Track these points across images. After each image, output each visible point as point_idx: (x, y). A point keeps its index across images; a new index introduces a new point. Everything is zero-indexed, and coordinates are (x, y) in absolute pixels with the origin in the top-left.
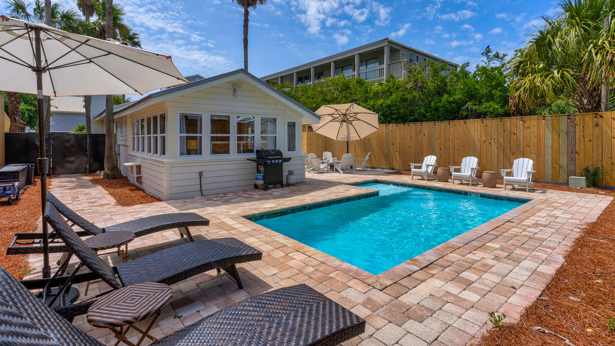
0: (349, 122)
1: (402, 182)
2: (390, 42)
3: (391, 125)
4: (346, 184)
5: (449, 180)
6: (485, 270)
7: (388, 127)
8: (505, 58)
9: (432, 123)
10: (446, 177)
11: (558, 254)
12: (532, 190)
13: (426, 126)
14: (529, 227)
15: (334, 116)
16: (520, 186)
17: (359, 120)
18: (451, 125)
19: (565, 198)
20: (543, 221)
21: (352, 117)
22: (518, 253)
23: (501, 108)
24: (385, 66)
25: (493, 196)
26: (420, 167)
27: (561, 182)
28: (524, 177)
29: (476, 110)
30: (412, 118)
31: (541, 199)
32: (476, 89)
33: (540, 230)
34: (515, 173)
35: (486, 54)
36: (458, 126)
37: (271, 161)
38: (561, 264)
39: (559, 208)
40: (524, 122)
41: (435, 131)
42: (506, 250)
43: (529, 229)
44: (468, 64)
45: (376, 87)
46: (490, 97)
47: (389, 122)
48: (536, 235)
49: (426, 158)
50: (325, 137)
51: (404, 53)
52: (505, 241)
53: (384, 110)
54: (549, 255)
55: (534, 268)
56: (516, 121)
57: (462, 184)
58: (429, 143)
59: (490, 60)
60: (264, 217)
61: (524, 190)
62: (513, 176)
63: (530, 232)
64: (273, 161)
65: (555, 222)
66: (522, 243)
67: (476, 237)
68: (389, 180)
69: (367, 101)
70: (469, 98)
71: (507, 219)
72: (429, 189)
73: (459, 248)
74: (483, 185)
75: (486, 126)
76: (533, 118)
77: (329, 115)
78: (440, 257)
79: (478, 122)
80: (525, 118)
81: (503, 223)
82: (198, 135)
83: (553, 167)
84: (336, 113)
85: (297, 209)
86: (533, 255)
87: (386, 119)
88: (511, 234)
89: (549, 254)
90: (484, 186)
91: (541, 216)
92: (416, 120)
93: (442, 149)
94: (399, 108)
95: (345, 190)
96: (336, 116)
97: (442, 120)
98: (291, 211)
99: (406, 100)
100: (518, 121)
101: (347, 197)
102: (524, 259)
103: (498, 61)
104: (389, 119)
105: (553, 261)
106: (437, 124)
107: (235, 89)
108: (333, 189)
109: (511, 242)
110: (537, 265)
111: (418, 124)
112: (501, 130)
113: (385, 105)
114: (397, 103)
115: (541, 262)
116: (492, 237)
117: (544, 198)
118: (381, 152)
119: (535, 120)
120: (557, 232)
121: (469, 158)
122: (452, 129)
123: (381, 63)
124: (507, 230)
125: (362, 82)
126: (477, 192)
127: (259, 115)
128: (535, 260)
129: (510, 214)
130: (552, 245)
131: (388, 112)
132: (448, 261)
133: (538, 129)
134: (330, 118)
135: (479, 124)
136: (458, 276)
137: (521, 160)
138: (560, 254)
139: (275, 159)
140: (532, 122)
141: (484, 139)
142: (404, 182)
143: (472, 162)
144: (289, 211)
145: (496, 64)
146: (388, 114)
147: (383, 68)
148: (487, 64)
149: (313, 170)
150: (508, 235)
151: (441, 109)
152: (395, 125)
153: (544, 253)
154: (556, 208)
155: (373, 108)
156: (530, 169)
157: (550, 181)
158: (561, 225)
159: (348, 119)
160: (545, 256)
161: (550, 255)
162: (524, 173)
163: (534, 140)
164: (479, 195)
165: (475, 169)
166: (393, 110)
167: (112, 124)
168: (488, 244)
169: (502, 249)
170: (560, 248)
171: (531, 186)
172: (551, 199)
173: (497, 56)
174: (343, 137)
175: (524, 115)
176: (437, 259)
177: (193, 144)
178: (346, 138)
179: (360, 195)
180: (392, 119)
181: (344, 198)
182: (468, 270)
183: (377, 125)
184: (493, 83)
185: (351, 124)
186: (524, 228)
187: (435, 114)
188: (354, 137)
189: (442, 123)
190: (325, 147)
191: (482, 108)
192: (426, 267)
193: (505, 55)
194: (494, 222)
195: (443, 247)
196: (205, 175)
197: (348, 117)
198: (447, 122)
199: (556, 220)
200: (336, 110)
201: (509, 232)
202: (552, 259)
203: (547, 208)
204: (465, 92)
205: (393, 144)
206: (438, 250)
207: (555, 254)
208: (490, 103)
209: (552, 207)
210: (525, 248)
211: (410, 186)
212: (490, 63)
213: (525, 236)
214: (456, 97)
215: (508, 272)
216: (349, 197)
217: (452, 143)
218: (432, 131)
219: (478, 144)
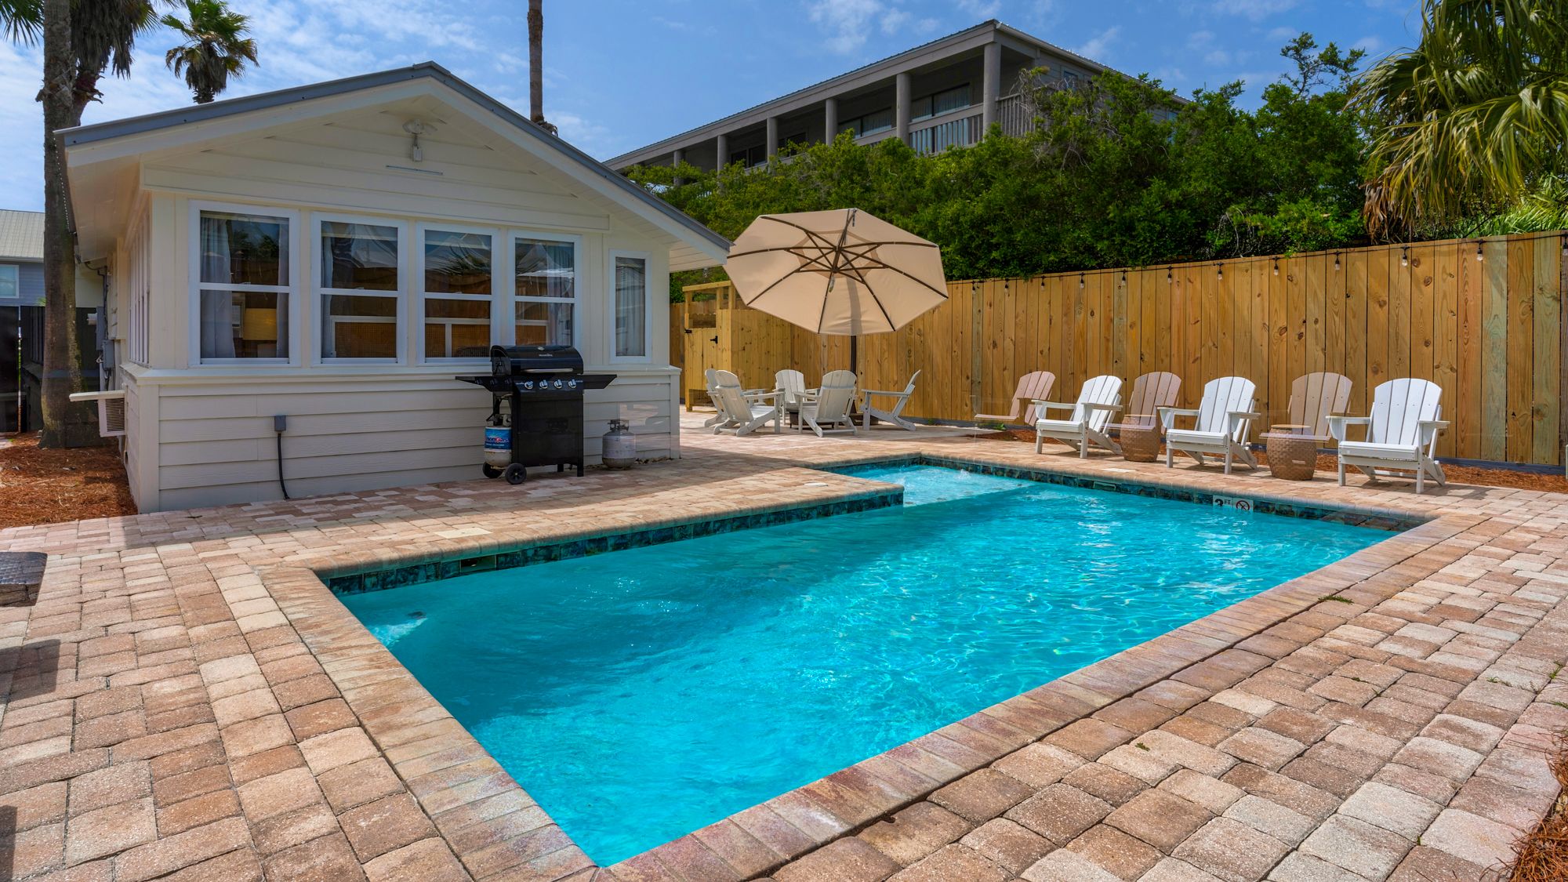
0: (853, 273)
1: (998, 461)
2: (1002, 33)
3: (989, 283)
4: (807, 466)
5: (1160, 457)
6: (1164, 839)
7: (980, 291)
8: (1355, 66)
9: (1115, 275)
10: (1149, 447)
11: (1531, 749)
12: (1435, 489)
13: (1096, 284)
14: (1410, 620)
15: (806, 252)
16: (1394, 471)
17: (885, 266)
18: (1176, 278)
19: (1552, 513)
20: (1467, 598)
21: (862, 256)
22: (1347, 741)
23: (1338, 221)
24: (985, 108)
25: (1299, 505)
26: (1067, 415)
27: (1535, 462)
28: (1407, 442)
29: (1257, 228)
30: (1052, 258)
31: (1467, 518)
32: (1258, 162)
33: (1451, 634)
34: (1378, 429)
35: (1297, 51)
36: (1199, 280)
37: (536, 385)
38: (1543, 805)
39: (1532, 546)
40: (1412, 262)
41: (1124, 300)
42: (1296, 729)
43: (1409, 631)
44: (1236, 89)
45: (943, 167)
46: (1301, 185)
47: (984, 275)
48: (1436, 658)
49: (1087, 385)
50: (792, 325)
51: (1047, 68)
52: (1301, 682)
53: (966, 236)
54: (1488, 753)
55: (1411, 826)
56: (1389, 259)
57: (1201, 467)
58: (1108, 340)
59: (1307, 70)
60: (422, 573)
61: (1409, 487)
62: (1371, 441)
63: (1411, 642)
64: (543, 384)
65: (1516, 603)
66: (1370, 695)
67: (1178, 665)
68: (958, 456)
69: (914, 210)
70: (1236, 191)
71: (1328, 589)
72: (1087, 483)
73: (1089, 715)
74: (1269, 473)
75: (1290, 278)
76: (1445, 249)
77: (788, 249)
78: (982, 761)
79: (1261, 268)
80: (1417, 248)
81: (1305, 605)
82: (279, 289)
83: (1510, 411)
84: (810, 243)
85: (567, 546)
86: (1412, 754)
87: (972, 266)
88: (1333, 650)
89: (1485, 747)
90: (1275, 476)
91: (1462, 578)
92: (1064, 266)
93: (1146, 358)
94: (1011, 228)
95: (785, 486)
96: (813, 254)
97: (1145, 264)
98: (542, 552)
99: (1033, 202)
100: (1394, 260)
101: (776, 507)
102: (1369, 778)
103: (1335, 73)
104: (981, 264)
105: (1503, 788)
106: (1133, 275)
107: (415, 137)
108: (750, 482)
109: (1326, 687)
110: (1427, 811)
111: (1072, 279)
112: (1337, 293)
113: (968, 218)
114: (1006, 213)
115: (1449, 792)
116: (1251, 662)
117: (1478, 512)
118: (958, 372)
119: (1449, 254)
120: (1524, 644)
121: (1225, 381)
122: (1177, 292)
123: (977, 99)
124: (1315, 633)
125: (901, 149)
126: (1243, 493)
127: (508, 228)
128: (1422, 781)
129: (1344, 570)
130: (1502, 702)
131: (978, 241)
132: (1007, 783)
133: (1463, 283)
134: (794, 262)
135: (1266, 272)
136: (1018, 874)
137: (1400, 383)
138: (1538, 749)
139: (550, 377)
140: (1441, 261)
141: (1283, 323)
142: (1008, 462)
143: (1235, 395)
144: (530, 553)
145: (1326, 83)
146: (978, 247)
147: (981, 115)
148: (1300, 86)
149: (731, 425)
150: (1322, 656)
151: (1139, 226)
152: (1000, 284)
153: (1465, 745)
154: (1518, 549)
155: (930, 232)
156: (1429, 414)
157: (1501, 459)
158: (1539, 614)
159: (849, 262)
160: (1469, 759)
161: (1493, 757)
162: (1411, 426)
163: (1446, 323)
164: (1251, 503)
165: (1242, 415)
166: (993, 236)
167: (65, 269)
168: (1227, 698)
169: (1275, 725)
170: (1538, 719)
171: (1434, 474)
172: (1501, 515)
173: (1331, 59)
174: (837, 323)
175: (1414, 240)
176: (957, 769)
177: (262, 322)
178: (849, 327)
179: (828, 499)
180: (993, 263)
181: (764, 508)
182: (1082, 840)
183: (941, 284)
184: (1312, 140)
185: (863, 282)
186: (1388, 623)
187: (1123, 243)
188: (873, 322)
189: (1145, 273)
190: (792, 358)
191: (1275, 224)
192: (887, 817)
193: (1356, 55)
194: (1274, 602)
195: (1017, 709)
196: (294, 427)
197: (850, 257)
198: (1162, 271)
199: (1519, 594)
200: (807, 232)
201: (1328, 642)
202: (1498, 775)
203: (1486, 548)
204: (1222, 173)
205: (995, 345)
206: (990, 724)
207: (1512, 750)
208: (1300, 206)
209: (1506, 545)
210: (1379, 719)
211: (1025, 474)
212: (1309, 81)
213: (1389, 659)
214: (1191, 189)
215: (1275, 853)
216: (785, 505)
217: (1179, 339)
218: (1116, 298)
219: (1261, 338)
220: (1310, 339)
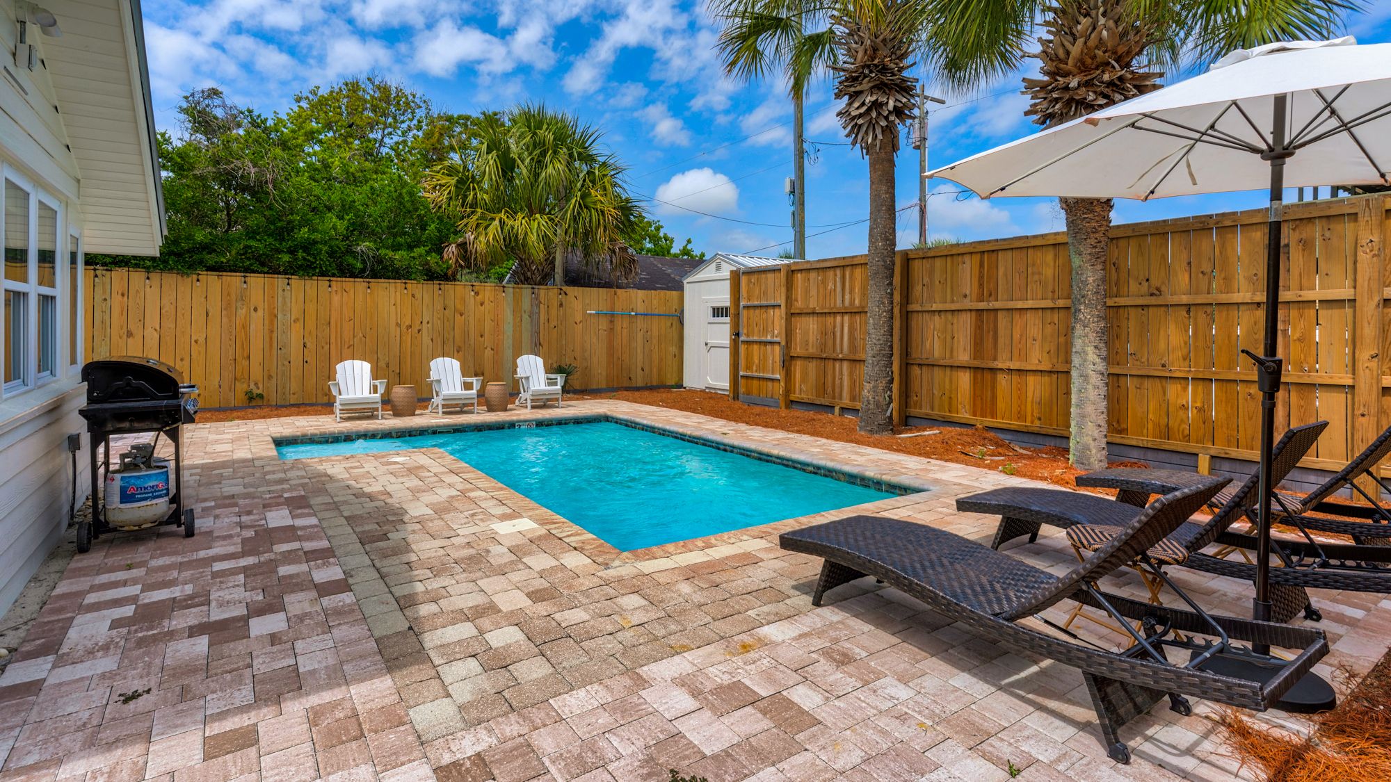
5: (417, 411)
9: (279, 279)
13: (260, 286)
18: (334, 288)
36: (352, 291)
40: (475, 293)
41: (288, 300)
56: (464, 290)
58: (271, 332)
75: (413, 296)
79: (395, 288)
80: (479, 285)
93: (308, 345)
97: (308, 274)
100: (467, 291)
106: (296, 281)
111: (233, 278)
112: (439, 306)
119: (491, 291)
122: (336, 299)
133: (496, 307)
140: (487, 294)
141: (408, 323)
163: (490, 326)
164: (534, 423)
189: (309, 283)
217: (336, 332)
218: (280, 299)
219: (394, 331)
220: (425, 331)
